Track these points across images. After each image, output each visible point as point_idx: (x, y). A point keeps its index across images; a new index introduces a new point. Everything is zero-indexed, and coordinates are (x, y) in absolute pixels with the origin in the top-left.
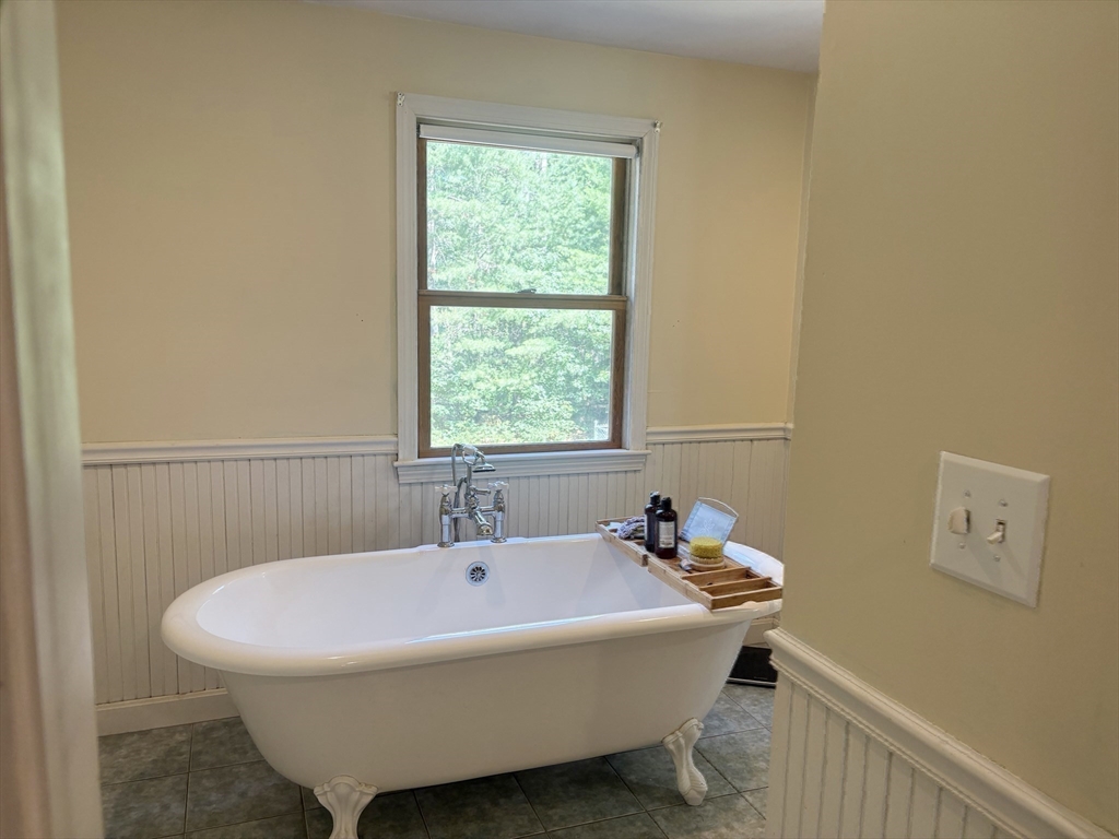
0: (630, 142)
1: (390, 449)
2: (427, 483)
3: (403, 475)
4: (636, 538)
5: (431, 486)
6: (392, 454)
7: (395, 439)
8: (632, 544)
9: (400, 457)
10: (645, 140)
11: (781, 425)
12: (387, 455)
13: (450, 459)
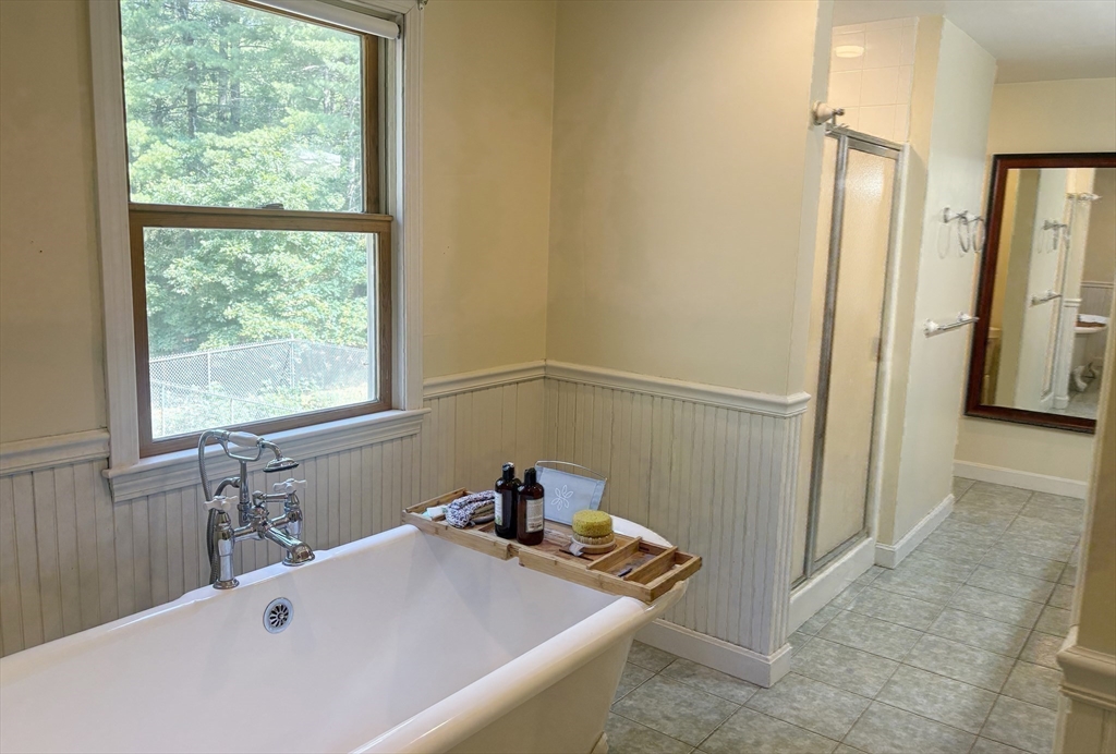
0: (389, 18)
1: (97, 451)
2: (154, 495)
3: (119, 489)
4: (478, 523)
5: (161, 499)
6: (102, 459)
7: (106, 435)
8: (475, 532)
9: (114, 461)
10: (408, 17)
11: (542, 363)
12: (91, 461)
13: (195, 452)
